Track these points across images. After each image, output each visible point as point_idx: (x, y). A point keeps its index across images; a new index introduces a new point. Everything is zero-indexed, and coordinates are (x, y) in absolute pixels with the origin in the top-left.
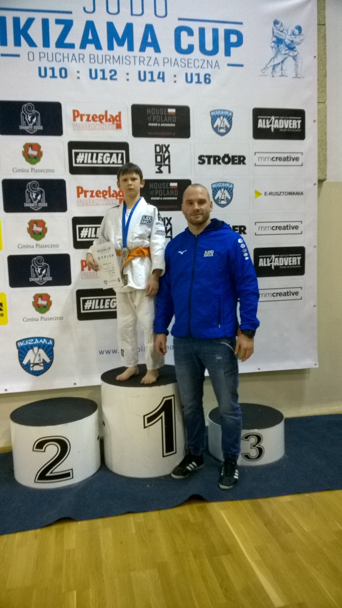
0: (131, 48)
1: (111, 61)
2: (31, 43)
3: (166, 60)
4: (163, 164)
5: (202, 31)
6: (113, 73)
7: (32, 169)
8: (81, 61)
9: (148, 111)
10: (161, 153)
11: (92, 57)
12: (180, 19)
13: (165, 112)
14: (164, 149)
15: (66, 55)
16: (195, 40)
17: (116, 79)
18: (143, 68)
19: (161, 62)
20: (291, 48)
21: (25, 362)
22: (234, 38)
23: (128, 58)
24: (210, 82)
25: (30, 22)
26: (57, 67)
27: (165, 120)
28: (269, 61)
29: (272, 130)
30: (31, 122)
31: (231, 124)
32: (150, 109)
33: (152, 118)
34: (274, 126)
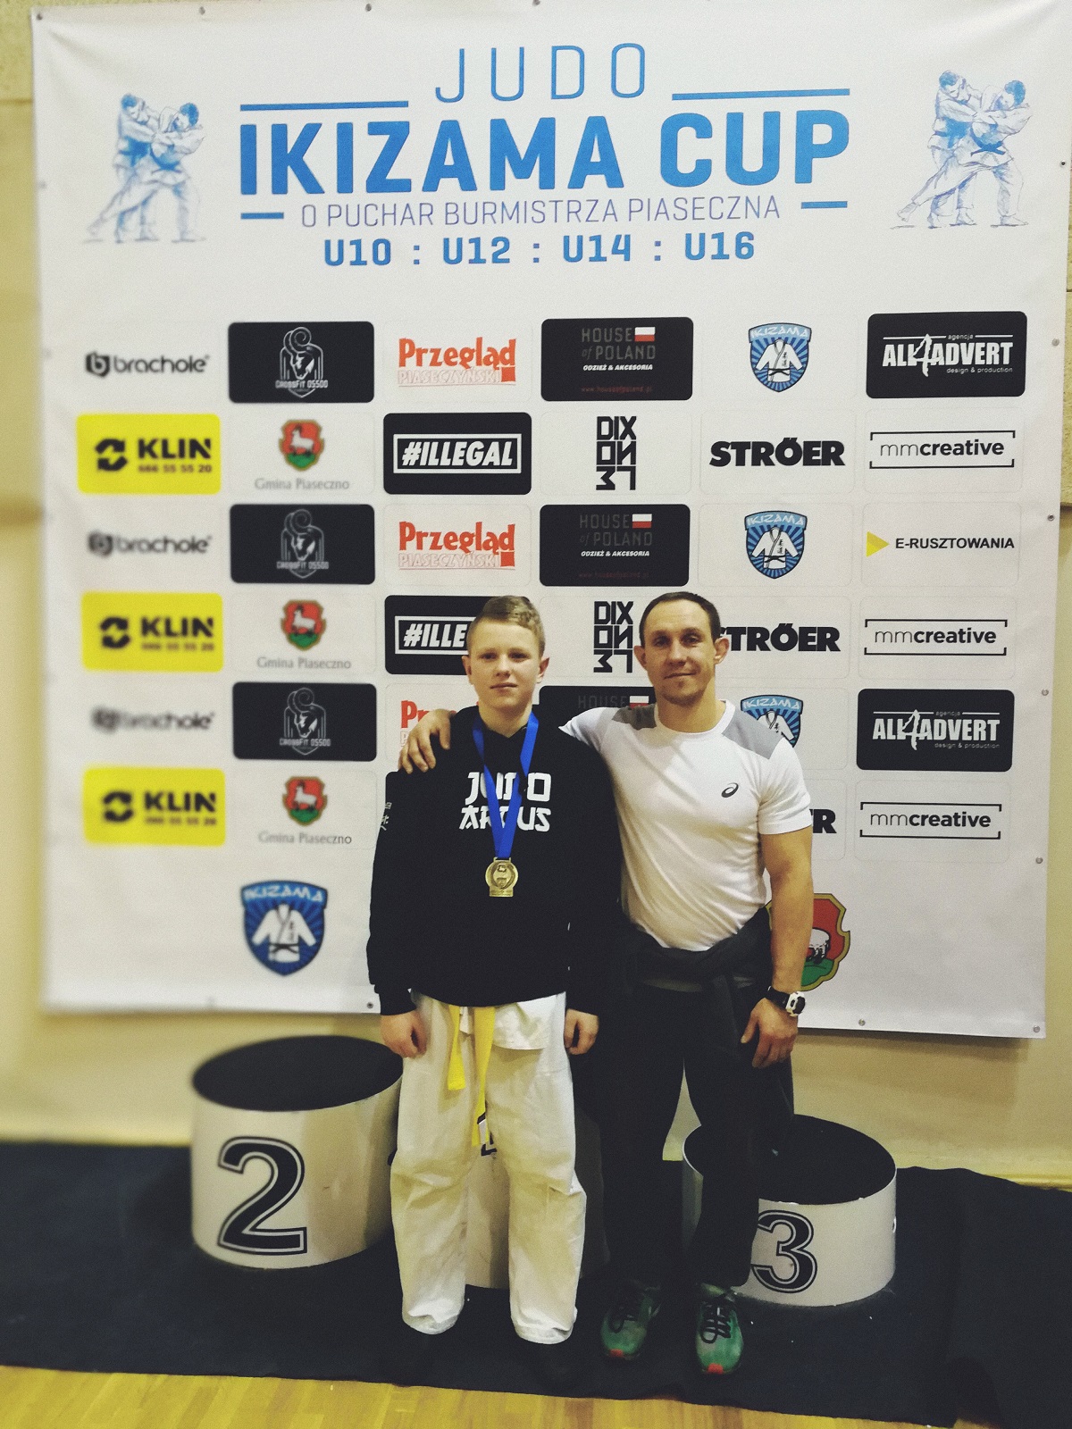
0: (547, 182)
2: (312, 186)
3: (636, 205)
4: (616, 465)
5: (735, 122)
6: (501, 245)
7: (299, 481)
9: (585, 335)
10: (612, 439)
11: (452, 208)
12: (676, 97)
13: (628, 335)
14: (622, 428)
15: (389, 209)
16: (714, 148)
17: (507, 261)
18: (575, 229)
19: (622, 210)
20: (989, 146)
21: (258, 938)
22: (822, 134)
23: (538, 206)
25: (311, 131)
26: (368, 237)
27: (627, 356)
28: (924, 184)
29: (925, 371)
30: (301, 371)
31: (805, 359)
32: (589, 330)
33: (593, 353)
34: (929, 361)
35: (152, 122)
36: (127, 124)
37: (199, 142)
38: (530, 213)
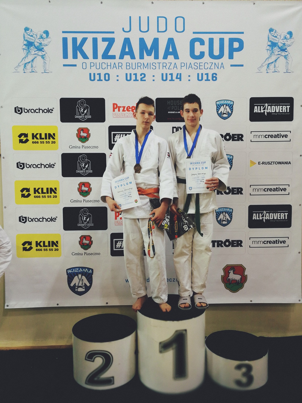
0: (156, 57)
1: (142, 67)
2: (85, 56)
3: (183, 65)
5: (211, 41)
6: (143, 76)
7: (83, 146)
8: (120, 67)
9: (168, 103)
11: (128, 64)
12: (194, 33)
14: (180, 130)
15: (109, 64)
16: (205, 48)
17: (145, 80)
18: (165, 71)
19: (179, 66)
20: (283, 49)
21: (72, 285)
22: (236, 45)
23: (154, 64)
24: (216, 80)
25: (84, 40)
27: (181, 109)
28: (265, 60)
29: (266, 114)
30: (83, 113)
31: (232, 110)
32: (169, 101)
33: (171, 108)
34: (267, 111)
35: (34, 36)
36: (27, 36)
37: (49, 42)
38: (152, 66)
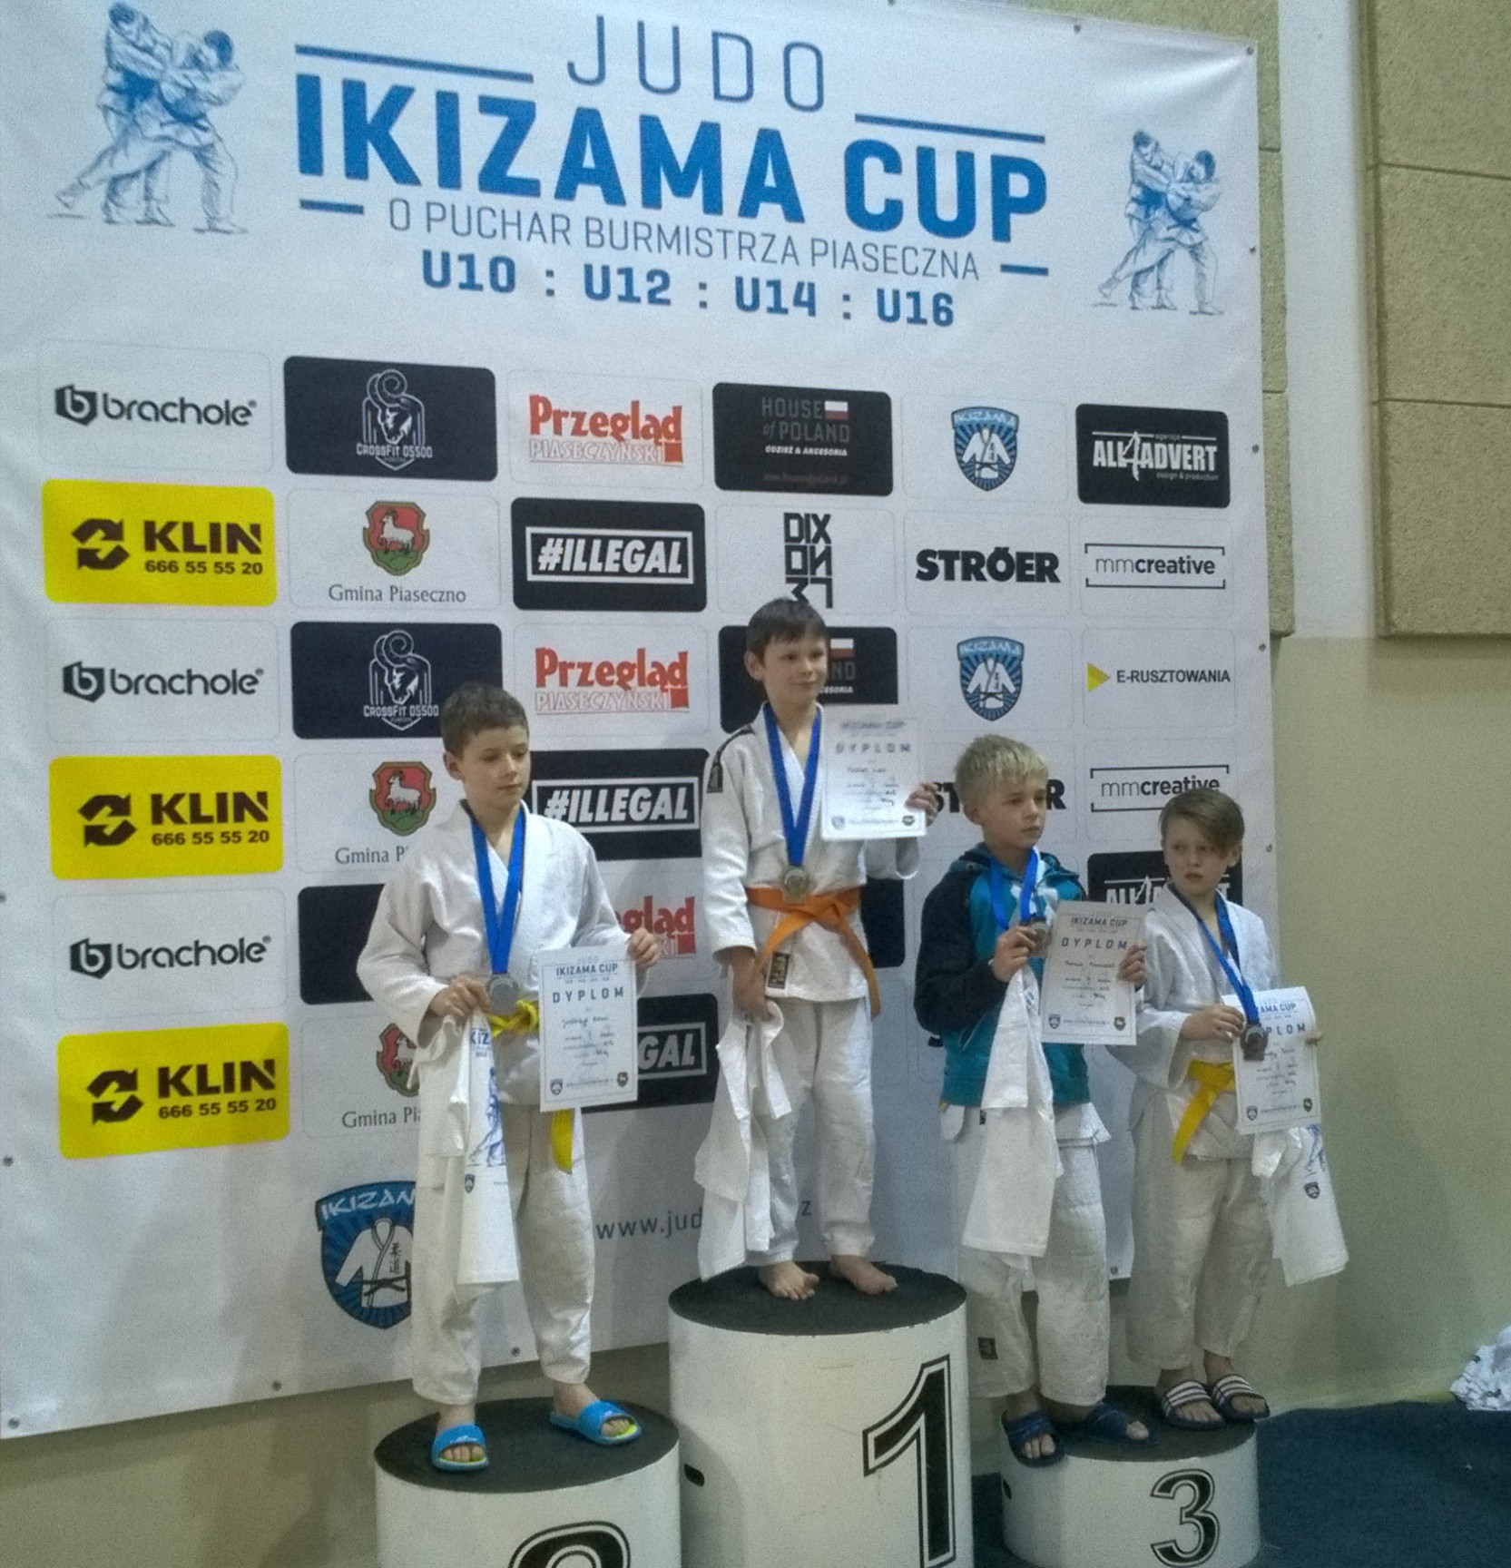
0: (713, 204)
1: (653, 242)
2: (402, 172)
3: (820, 247)
4: (809, 576)
5: (926, 158)
6: (658, 281)
7: (394, 590)
8: (559, 236)
9: (766, 406)
10: (803, 543)
11: (594, 226)
12: (861, 118)
13: (817, 410)
14: (814, 529)
15: (511, 217)
16: (904, 187)
17: (667, 302)
18: (750, 269)
19: (805, 255)
20: (1185, 221)
22: (1019, 186)
23: (703, 235)
24: (949, 321)
25: (398, 98)
26: (484, 253)
27: (816, 436)
28: (1122, 259)
29: (1136, 473)
30: (394, 432)
31: (1013, 453)
32: (770, 401)
33: (777, 430)
34: (1139, 462)
35: (159, 50)
36: (120, 47)
37: (234, 89)
38: (694, 243)
